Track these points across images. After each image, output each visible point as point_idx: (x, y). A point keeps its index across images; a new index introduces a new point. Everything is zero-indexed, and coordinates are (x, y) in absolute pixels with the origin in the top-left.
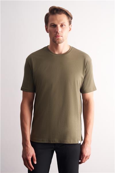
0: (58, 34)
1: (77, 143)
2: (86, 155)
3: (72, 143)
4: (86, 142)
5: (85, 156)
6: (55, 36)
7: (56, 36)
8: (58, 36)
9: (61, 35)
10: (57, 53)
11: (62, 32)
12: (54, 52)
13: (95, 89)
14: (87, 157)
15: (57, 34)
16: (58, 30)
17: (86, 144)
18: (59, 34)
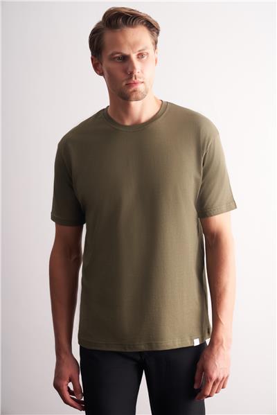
0: (134, 79)
1: (190, 345)
2: (215, 376)
3: (178, 347)
4: (215, 342)
5: (211, 379)
6: (127, 84)
7: (130, 84)
8: (135, 83)
9: (141, 80)
10: (128, 123)
11: (142, 72)
12: (122, 120)
13: (232, 205)
14: (217, 380)
15: (131, 78)
16: (133, 68)
17: (216, 347)
18: (136, 79)
